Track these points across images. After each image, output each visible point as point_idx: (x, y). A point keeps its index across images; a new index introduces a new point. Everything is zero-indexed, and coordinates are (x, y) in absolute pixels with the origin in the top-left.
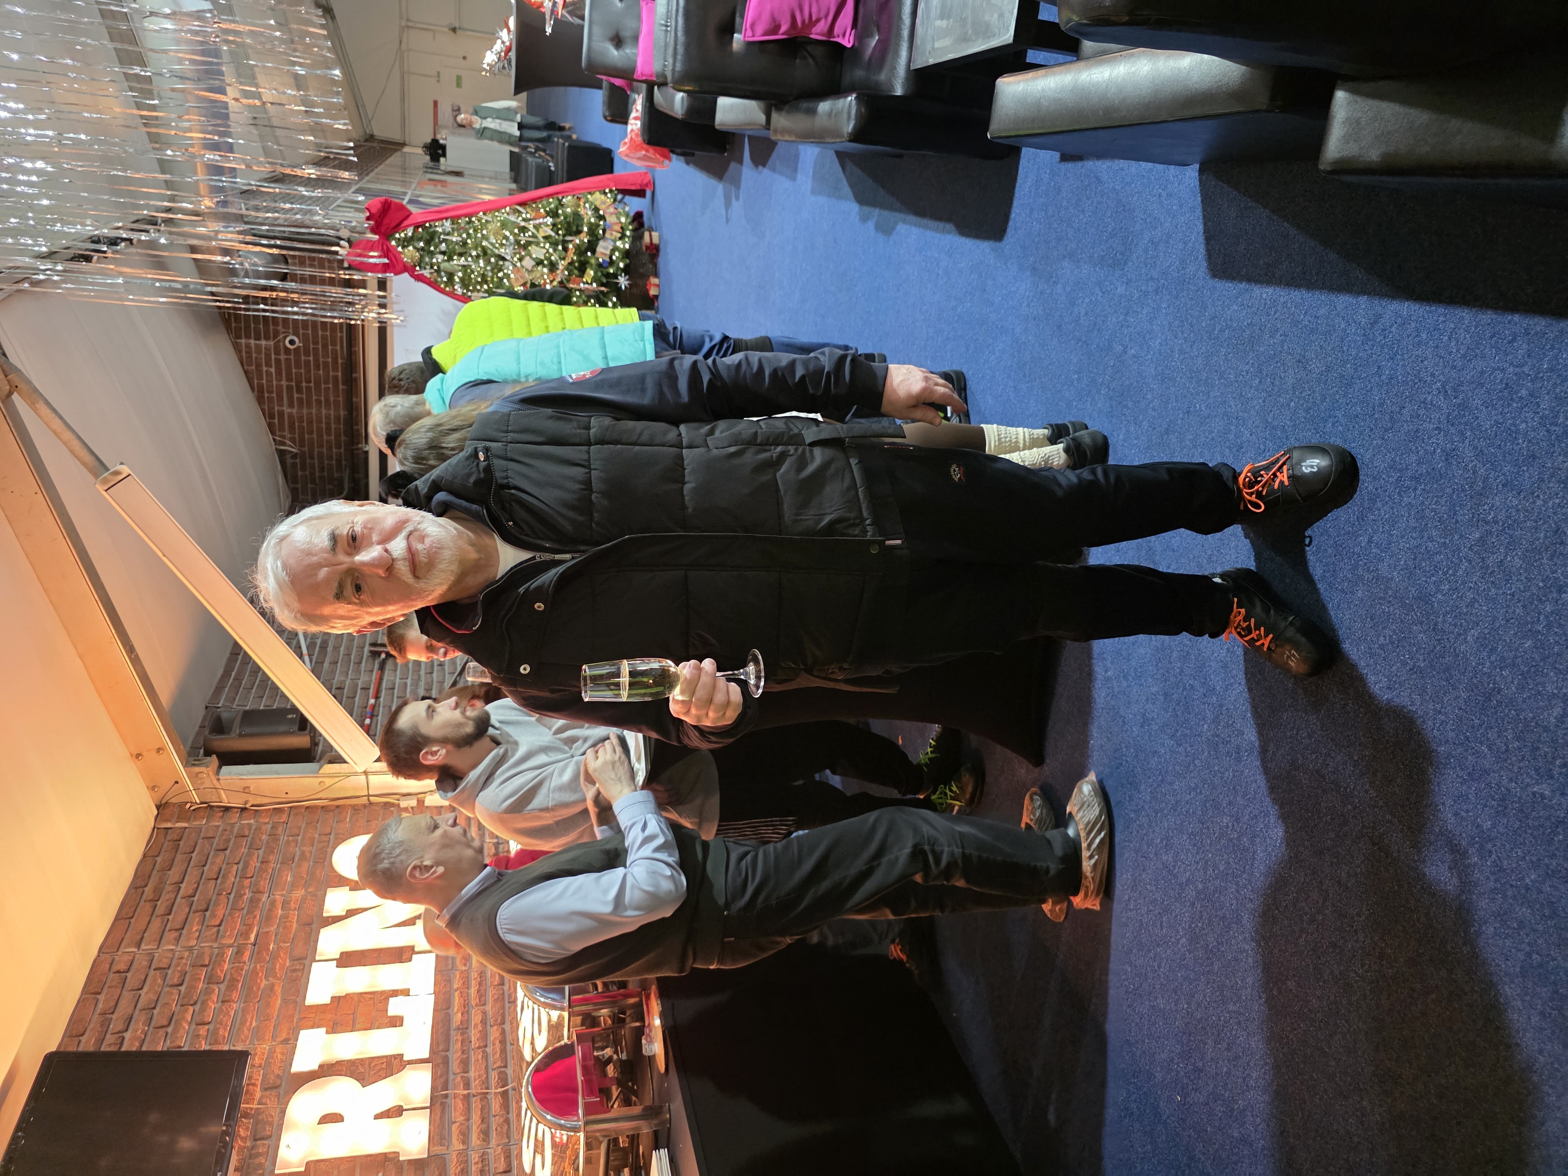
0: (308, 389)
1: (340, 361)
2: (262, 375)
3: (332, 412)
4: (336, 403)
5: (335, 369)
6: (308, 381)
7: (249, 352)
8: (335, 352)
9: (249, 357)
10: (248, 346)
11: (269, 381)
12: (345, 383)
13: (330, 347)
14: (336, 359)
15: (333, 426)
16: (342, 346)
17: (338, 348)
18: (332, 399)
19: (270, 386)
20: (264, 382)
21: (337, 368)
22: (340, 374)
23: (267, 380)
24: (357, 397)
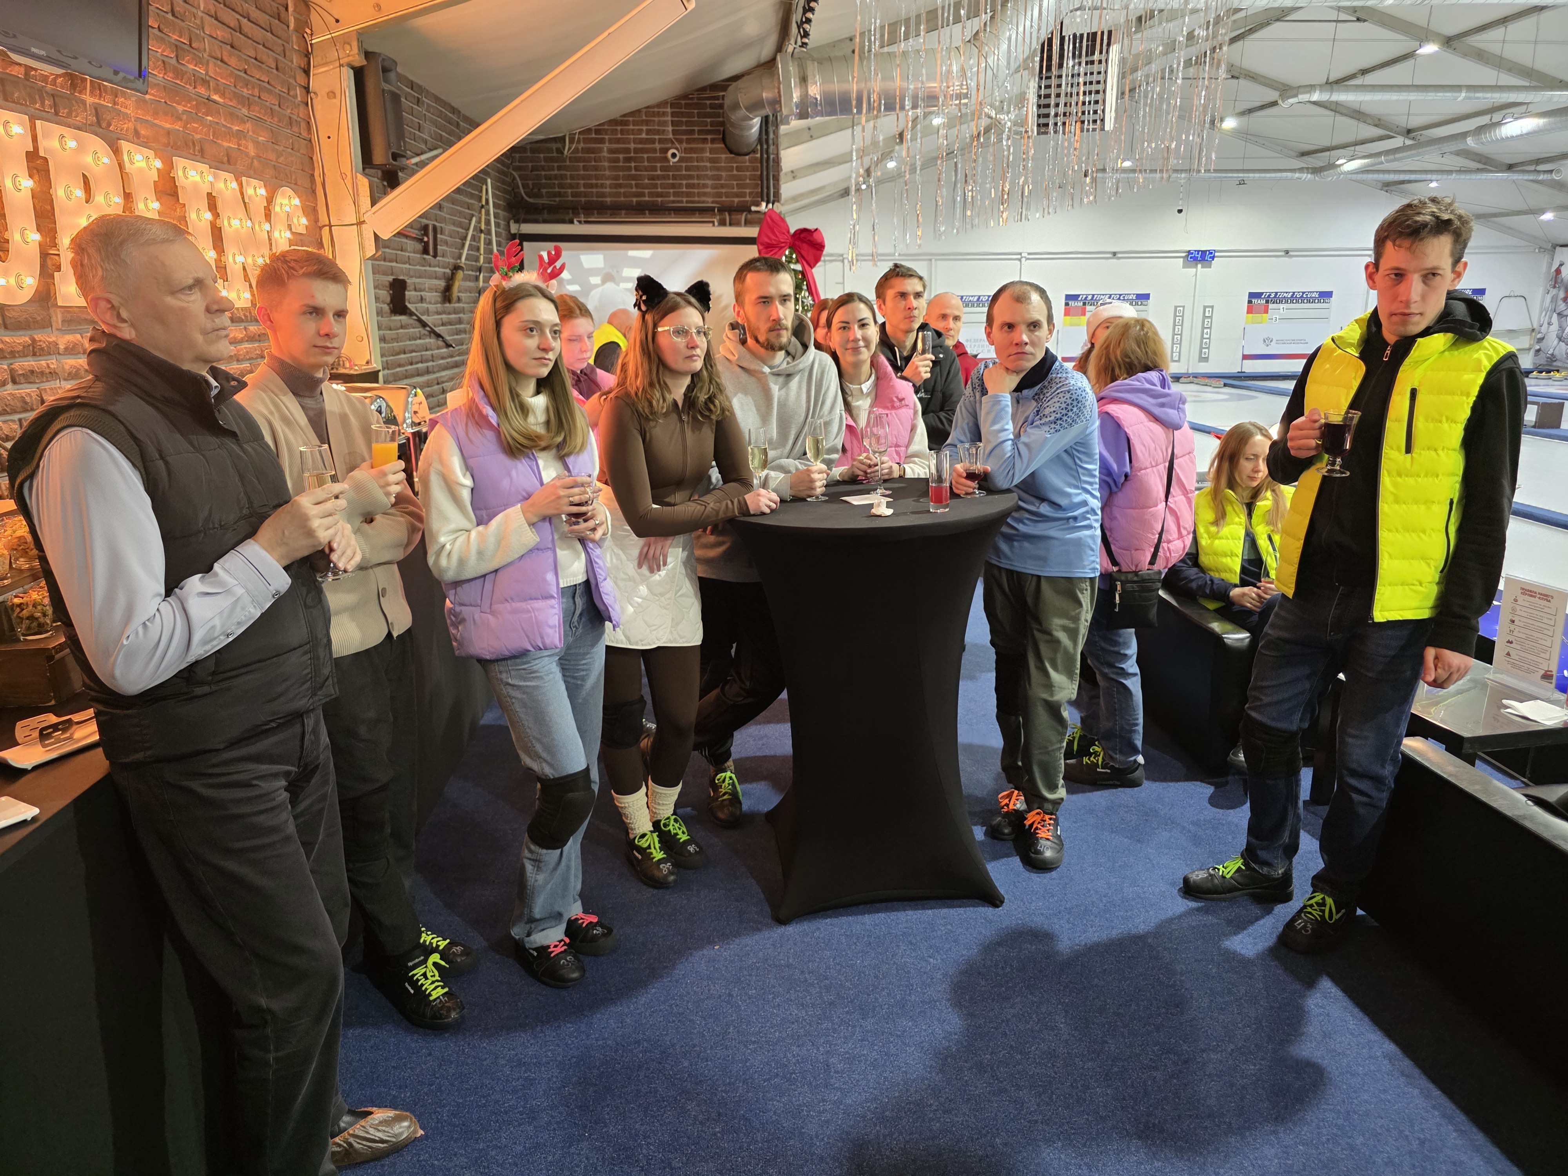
0: (629, 169)
1: (660, 199)
2: (638, 125)
3: (608, 190)
4: (618, 195)
5: (651, 195)
6: (636, 169)
7: (658, 114)
8: (667, 195)
9: (654, 114)
10: (664, 114)
11: (633, 132)
12: (638, 203)
13: (672, 191)
14: (661, 196)
15: (594, 190)
16: (674, 202)
17: (672, 198)
18: (622, 190)
19: (628, 132)
20: (631, 127)
21: (653, 197)
22: (647, 199)
23: (633, 130)
24: (626, 214)
